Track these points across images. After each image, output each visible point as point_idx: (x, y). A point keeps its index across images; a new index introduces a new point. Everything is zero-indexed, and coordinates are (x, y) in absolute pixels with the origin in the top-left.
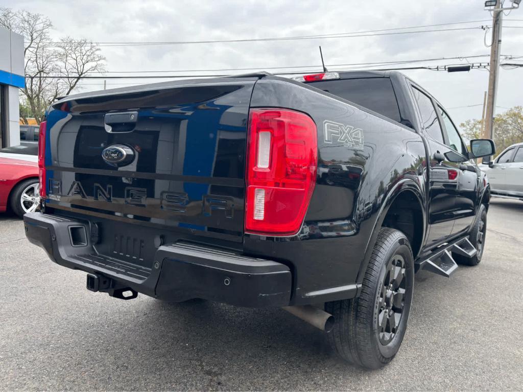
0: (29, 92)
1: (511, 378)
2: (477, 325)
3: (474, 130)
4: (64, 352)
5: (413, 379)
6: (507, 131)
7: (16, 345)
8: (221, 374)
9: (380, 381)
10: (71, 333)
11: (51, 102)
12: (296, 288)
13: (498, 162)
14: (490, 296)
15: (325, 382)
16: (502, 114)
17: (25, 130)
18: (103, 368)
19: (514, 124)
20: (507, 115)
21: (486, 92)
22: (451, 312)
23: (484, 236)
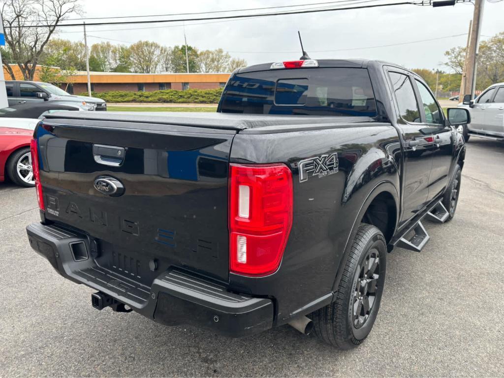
0: (10, 38)
1: (469, 351)
2: (444, 293)
3: (459, 58)
4: (78, 344)
5: (383, 356)
6: (491, 58)
7: (34, 339)
8: (216, 361)
9: (355, 360)
10: (81, 323)
11: (33, 48)
12: (278, 314)
13: (478, 102)
14: (458, 258)
15: (306, 365)
16: (486, 41)
17: (11, 85)
18: (112, 360)
19: (498, 51)
20: (492, 41)
21: (471, 21)
22: (422, 278)
23: (457, 193)
